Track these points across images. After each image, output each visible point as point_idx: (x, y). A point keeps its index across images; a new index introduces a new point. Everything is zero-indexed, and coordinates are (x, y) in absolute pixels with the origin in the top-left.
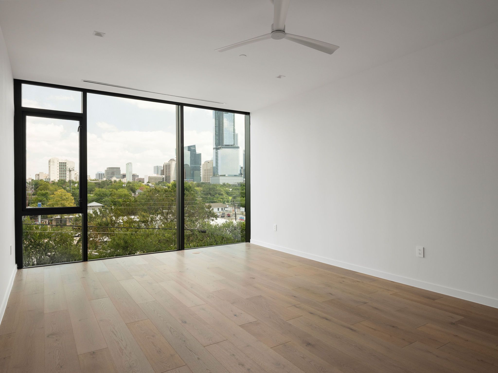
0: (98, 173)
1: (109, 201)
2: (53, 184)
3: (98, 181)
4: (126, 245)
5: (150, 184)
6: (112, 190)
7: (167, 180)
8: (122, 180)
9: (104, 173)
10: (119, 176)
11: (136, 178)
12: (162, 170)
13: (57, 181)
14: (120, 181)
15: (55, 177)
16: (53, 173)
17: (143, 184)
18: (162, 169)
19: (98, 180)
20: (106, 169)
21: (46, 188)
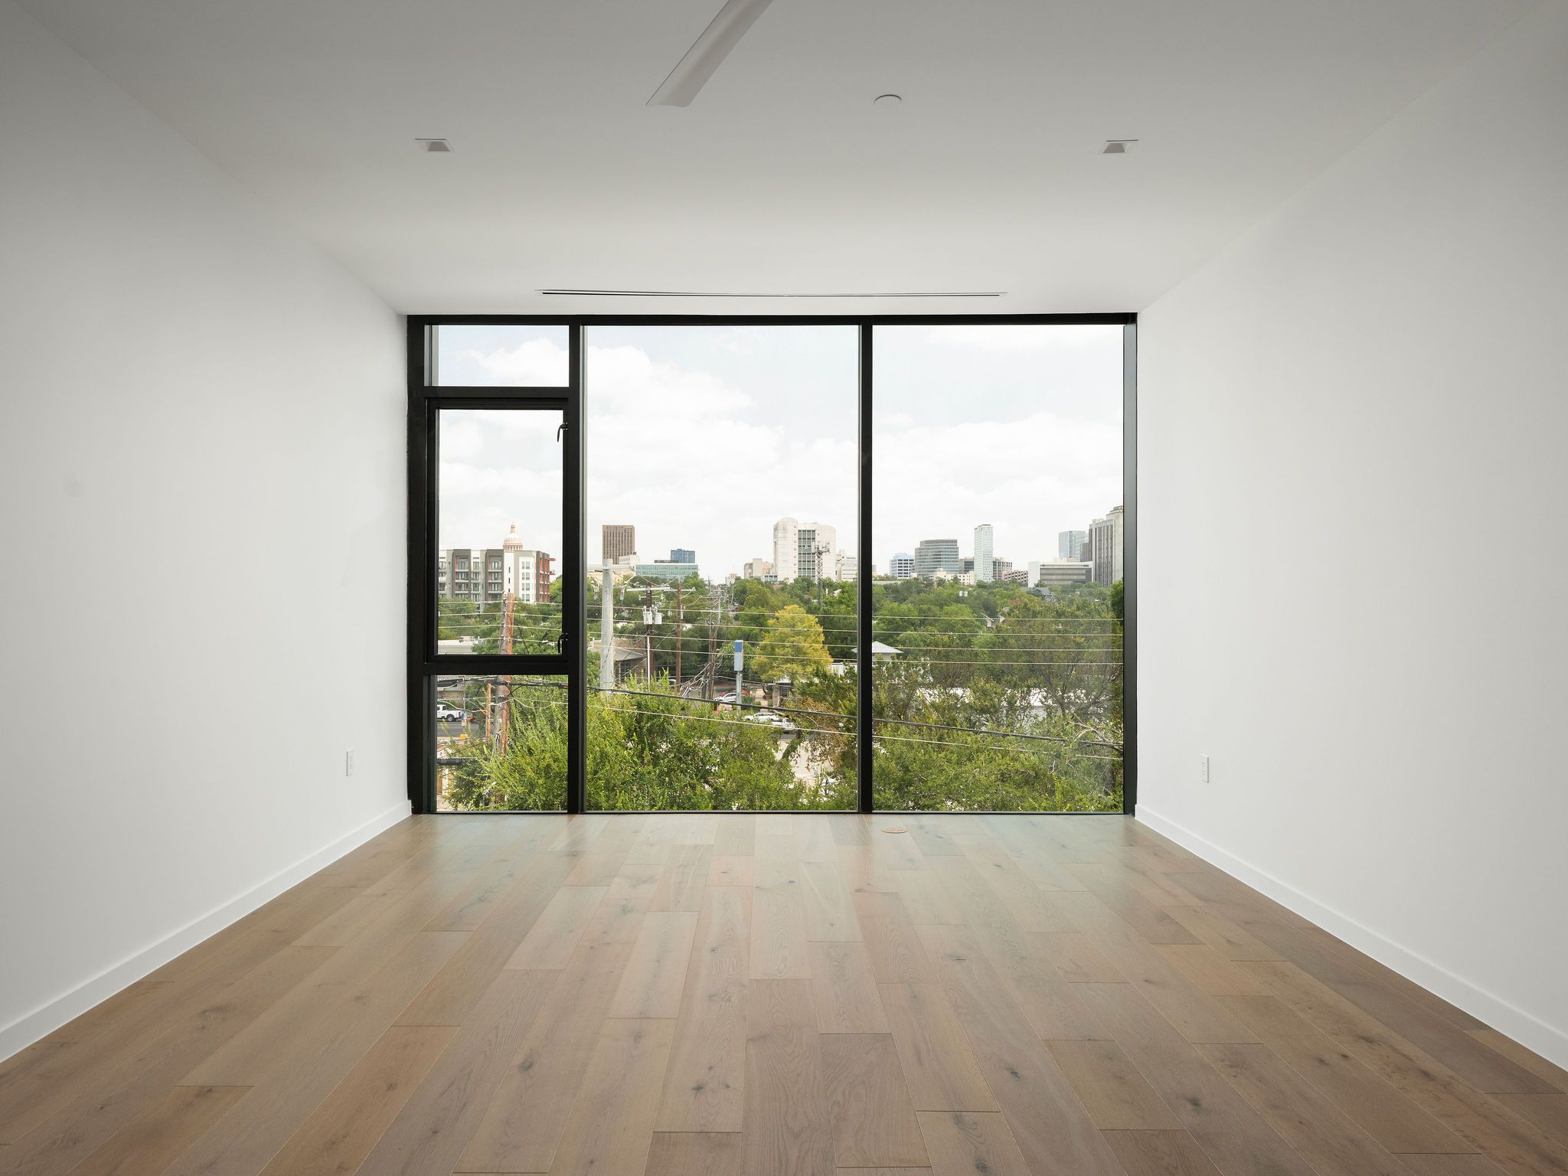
0: (897, 556)
1: (916, 640)
2: (783, 589)
3: (893, 582)
4: (908, 777)
5: (1045, 591)
6: (929, 609)
7: (1100, 575)
8: (962, 578)
9: (913, 558)
10: (954, 565)
11: (1005, 572)
12: (1085, 545)
13: (791, 581)
14: (956, 580)
15: (788, 572)
16: (784, 561)
17: (1023, 590)
18: (1087, 540)
19: (893, 578)
20: (918, 546)
21: (762, 602)
